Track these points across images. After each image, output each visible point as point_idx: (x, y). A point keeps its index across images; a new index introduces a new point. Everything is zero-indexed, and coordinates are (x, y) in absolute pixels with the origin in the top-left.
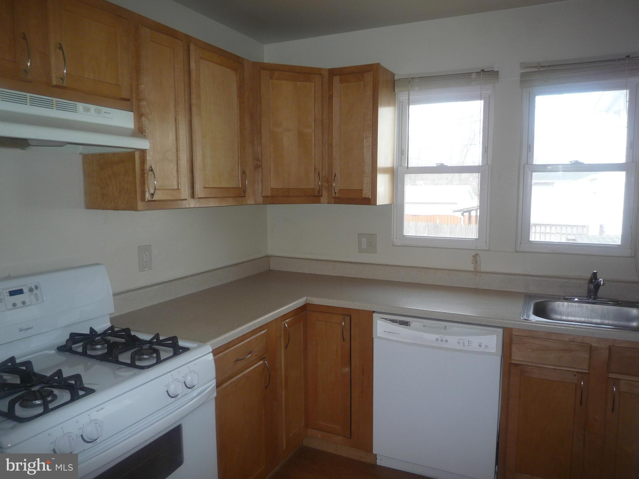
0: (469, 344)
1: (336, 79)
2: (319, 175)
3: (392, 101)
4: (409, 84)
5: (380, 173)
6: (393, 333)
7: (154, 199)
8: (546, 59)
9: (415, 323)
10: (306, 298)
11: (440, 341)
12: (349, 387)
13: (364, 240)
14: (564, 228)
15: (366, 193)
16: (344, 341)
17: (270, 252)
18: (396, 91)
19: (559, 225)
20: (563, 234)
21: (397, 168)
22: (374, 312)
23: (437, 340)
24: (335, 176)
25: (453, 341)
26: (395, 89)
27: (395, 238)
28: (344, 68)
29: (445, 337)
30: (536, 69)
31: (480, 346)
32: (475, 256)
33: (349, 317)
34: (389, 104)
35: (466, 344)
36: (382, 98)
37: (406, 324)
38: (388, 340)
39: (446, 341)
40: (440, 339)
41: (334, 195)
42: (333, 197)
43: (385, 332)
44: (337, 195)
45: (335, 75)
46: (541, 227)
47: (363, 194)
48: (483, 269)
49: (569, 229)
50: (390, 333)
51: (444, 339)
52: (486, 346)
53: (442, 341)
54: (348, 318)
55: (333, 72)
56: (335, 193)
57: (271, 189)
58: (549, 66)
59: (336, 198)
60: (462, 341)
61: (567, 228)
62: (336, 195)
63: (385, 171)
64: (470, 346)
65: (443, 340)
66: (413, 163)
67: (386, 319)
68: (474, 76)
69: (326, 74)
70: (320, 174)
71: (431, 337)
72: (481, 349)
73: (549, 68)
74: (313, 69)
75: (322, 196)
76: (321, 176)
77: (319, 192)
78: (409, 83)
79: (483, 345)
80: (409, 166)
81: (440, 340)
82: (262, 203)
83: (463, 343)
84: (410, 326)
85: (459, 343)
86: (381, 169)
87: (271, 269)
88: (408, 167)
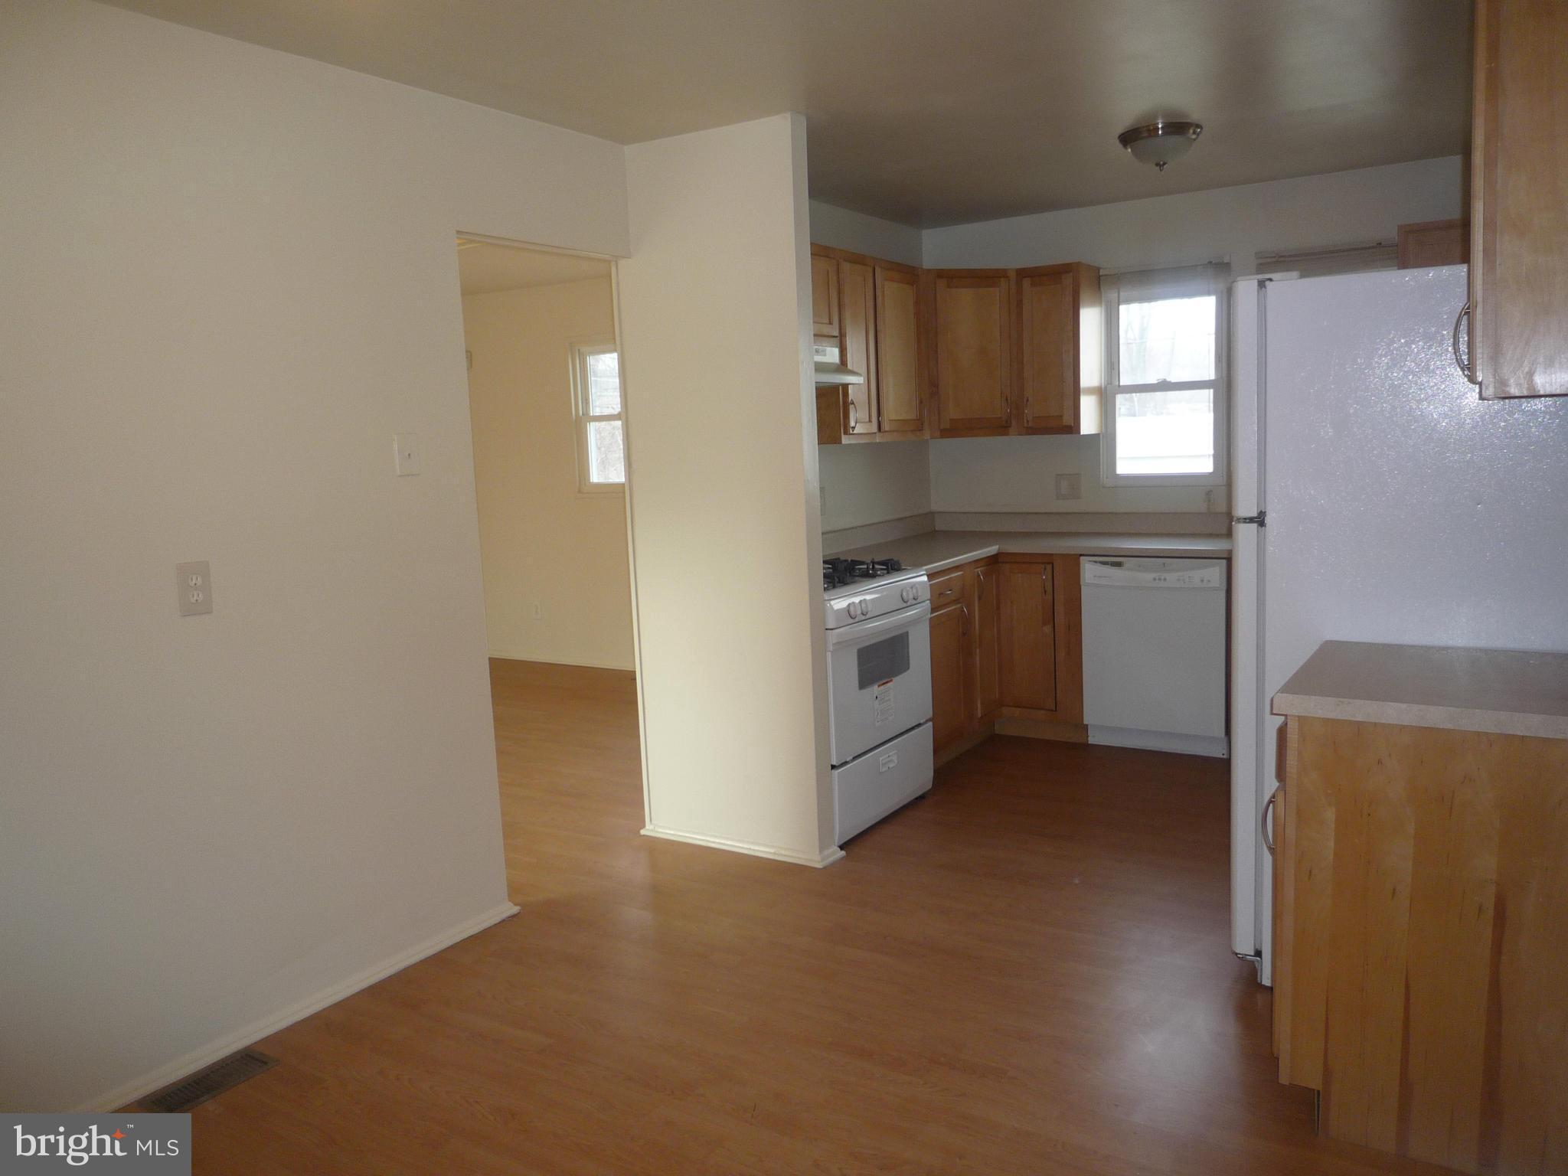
0: (1190, 580)
1: (1026, 283)
2: (1007, 400)
3: (1097, 299)
4: (1119, 280)
5: (1084, 394)
6: (1104, 576)
7: (855, 432)
8: (1286, 247)
9: (1129, 563)
10: (997, 547)
11: (1157, 580)
12: (1053, 647)
13: (1064, 483)
15: (1067, 420)
16: (1045, 596)
17: (934, 507)
18: (1102, 290)
21: (1106, 388)
22: (1081, 555)
23: (1155, 579)
24: (1028, 400)
25: (1172, 578)
26: (1101, 286)
27: (1105, 476)
28: (1036, 267)
29: (1164, 576)
30: (1274, 260)
31: (1202, 581)
32: (1209, 494)
33: (1051, 565)
34: (1092, 304)
35: (1187, 580)
36: (1084, 296)
37: (1119, 565)
38: (1098, 585)
39: (1165, 579)
40: (1157, 578)
41: (1026, 425)
42: (1024, 427)
43: (1095, 576)
44: (1030, 425)
45: (1025, 277)
47: (1064, 421)
48: (1218, 509)
50: (1100, 577)
51: (1163, 578)
52: (1209, 581)
53: (1160, 579)
54: (1049, 567)
55: (1023, 274)
56: (1028, 421)
57: (950, 419)
59: (1027, 428)
60: (1182, 578)
62: (1028, 424)
63: (1091, 391)
64: (1191, 582)
66: (1125, 380)
67: (1096, 562)
69: (1013, 275)
70: (1009, 399)
71: (1147, 577)
72: (1203, 585)
74: (997, 270)
75: (1010, 426)
76: (1009, 401)
77: (1007, 422)
79: (1205, 580)
80: (1121, 384)
83: (1184, 580)
84: (1123, 566)
85: (1179, 580)
86: (1084, 389)
87: (937, 529)
88: (1119, 386)
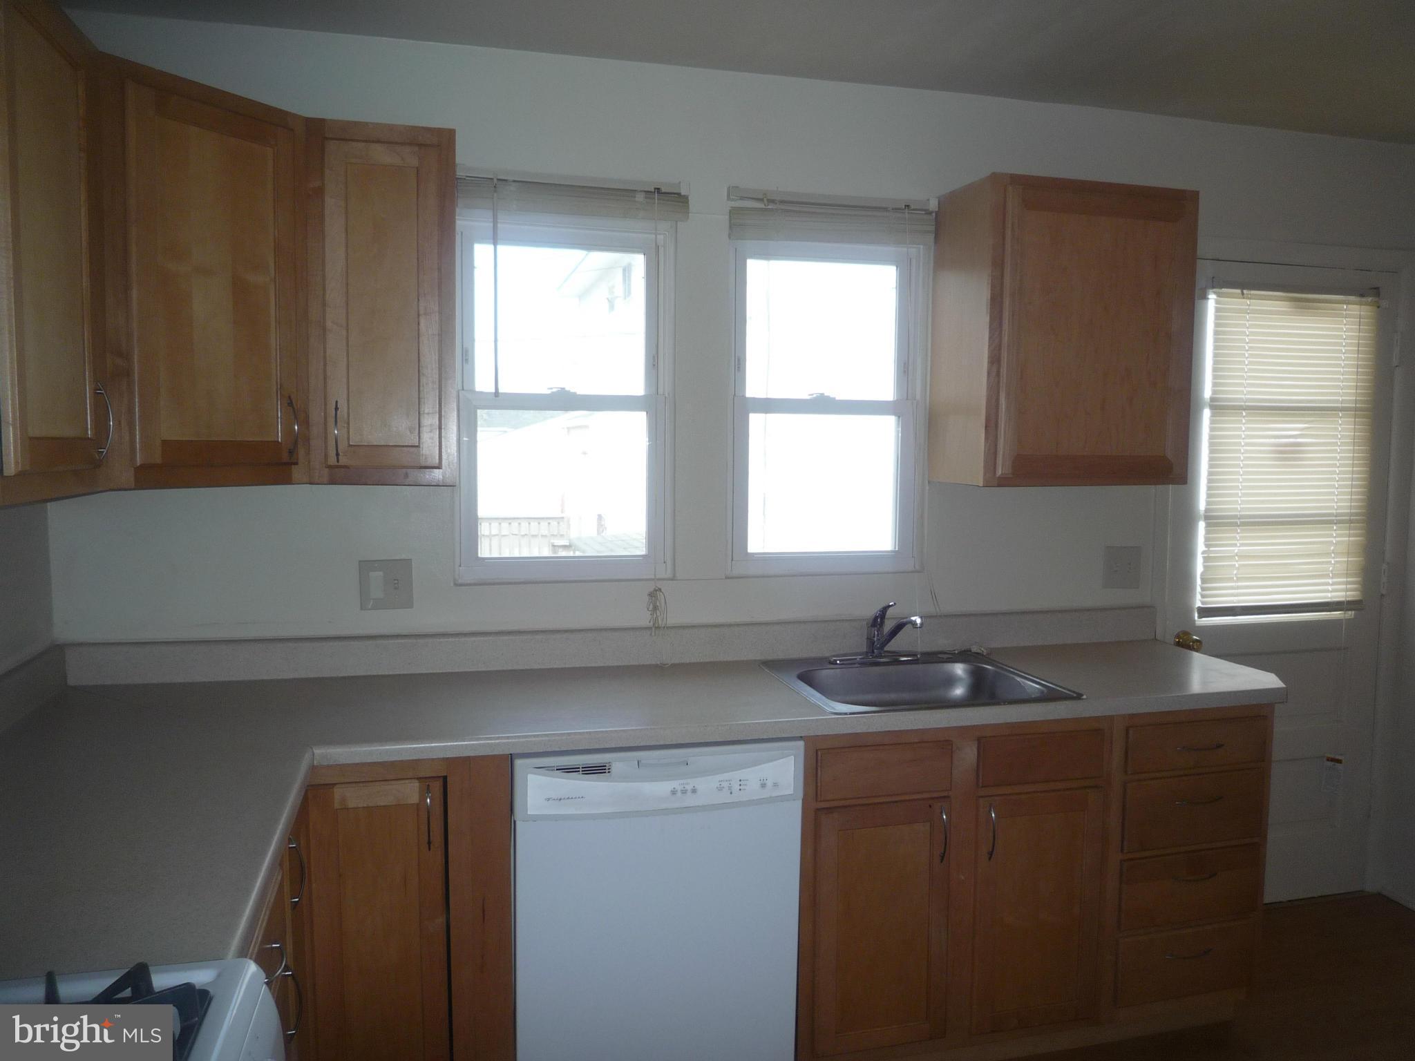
0: (741, 787)
4: (495, 195)
6: (568, 798)
8: (777, 188)
9: (619, 763)
10: (310, 750)
11: (679, 794)
13: (376, 576)
14: (524, 524)
15: (429, 455)
16: (430, 849)
19: (514, 518)
20: (533, 536)
22: (520, 757)
23: (674, 792)
24: (336, 409)
25: (707, 788)
27: (457, 565)
29: (691, 783)
30: (760, 205)
31: (763, 786)
32: (653, 595)
35: (736, 787)
37: (599, 770)
38: (556, 818)
39: (694, 791)
40: (679, 788)
43: (549, 799)
44: (343, 460)
45: (329, 139)
46: (490, 524)
47: (422, 457)
48: (672, 620)
49: (534, 524)
50: (560, 799)
51: (689, 788)
52: (777, 784)
53: (684, 792)
54: (437, 786)
56: (337, 455)
57: (164, 443)
58: (782, 202)
59: (336, 466)
60: (725, 784)
61: (529, 523)
62: (338, 461)
64: (745, 789)
65: (686, 790)
67: (549, 768)
68: (640, 198)
69: (300, 130)
71: (658, 789)
72: (765, 794)
73: (783, 207)
75: (296, 464)
76: (295, 407)
77: (291, 453)
78: (495, 191)
79: (769, 783)
81: (679, 791)
82: (133, 486)
83: (730, 788)
84: (609, 772)
85: (720, 789)
